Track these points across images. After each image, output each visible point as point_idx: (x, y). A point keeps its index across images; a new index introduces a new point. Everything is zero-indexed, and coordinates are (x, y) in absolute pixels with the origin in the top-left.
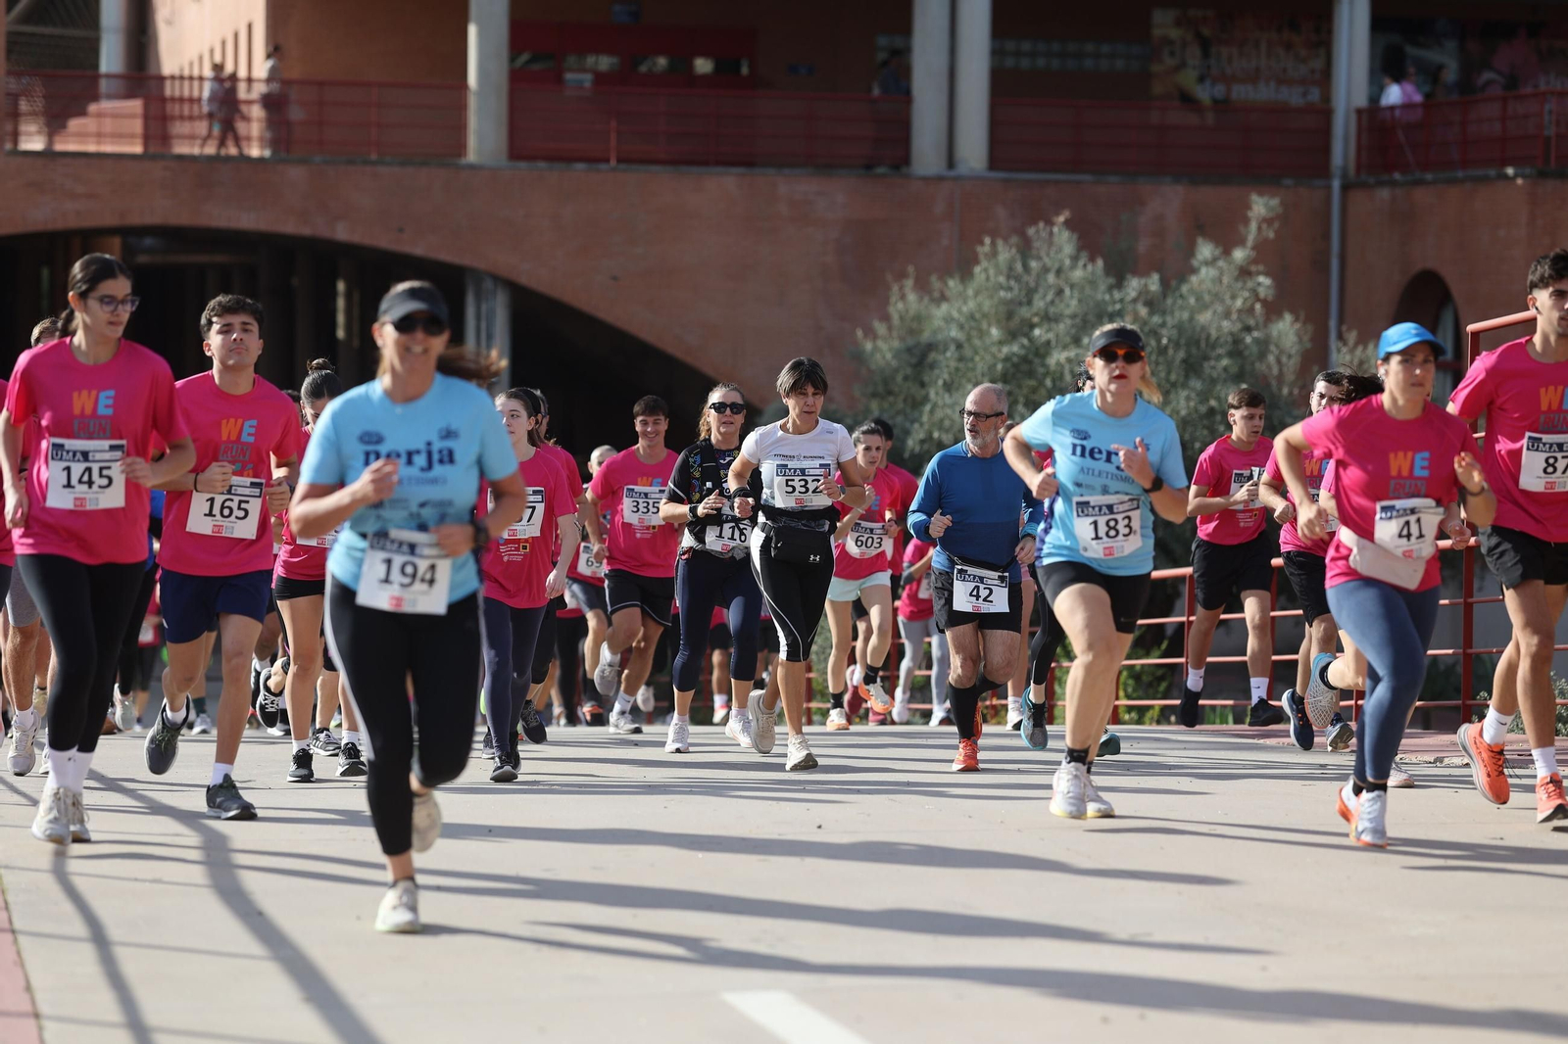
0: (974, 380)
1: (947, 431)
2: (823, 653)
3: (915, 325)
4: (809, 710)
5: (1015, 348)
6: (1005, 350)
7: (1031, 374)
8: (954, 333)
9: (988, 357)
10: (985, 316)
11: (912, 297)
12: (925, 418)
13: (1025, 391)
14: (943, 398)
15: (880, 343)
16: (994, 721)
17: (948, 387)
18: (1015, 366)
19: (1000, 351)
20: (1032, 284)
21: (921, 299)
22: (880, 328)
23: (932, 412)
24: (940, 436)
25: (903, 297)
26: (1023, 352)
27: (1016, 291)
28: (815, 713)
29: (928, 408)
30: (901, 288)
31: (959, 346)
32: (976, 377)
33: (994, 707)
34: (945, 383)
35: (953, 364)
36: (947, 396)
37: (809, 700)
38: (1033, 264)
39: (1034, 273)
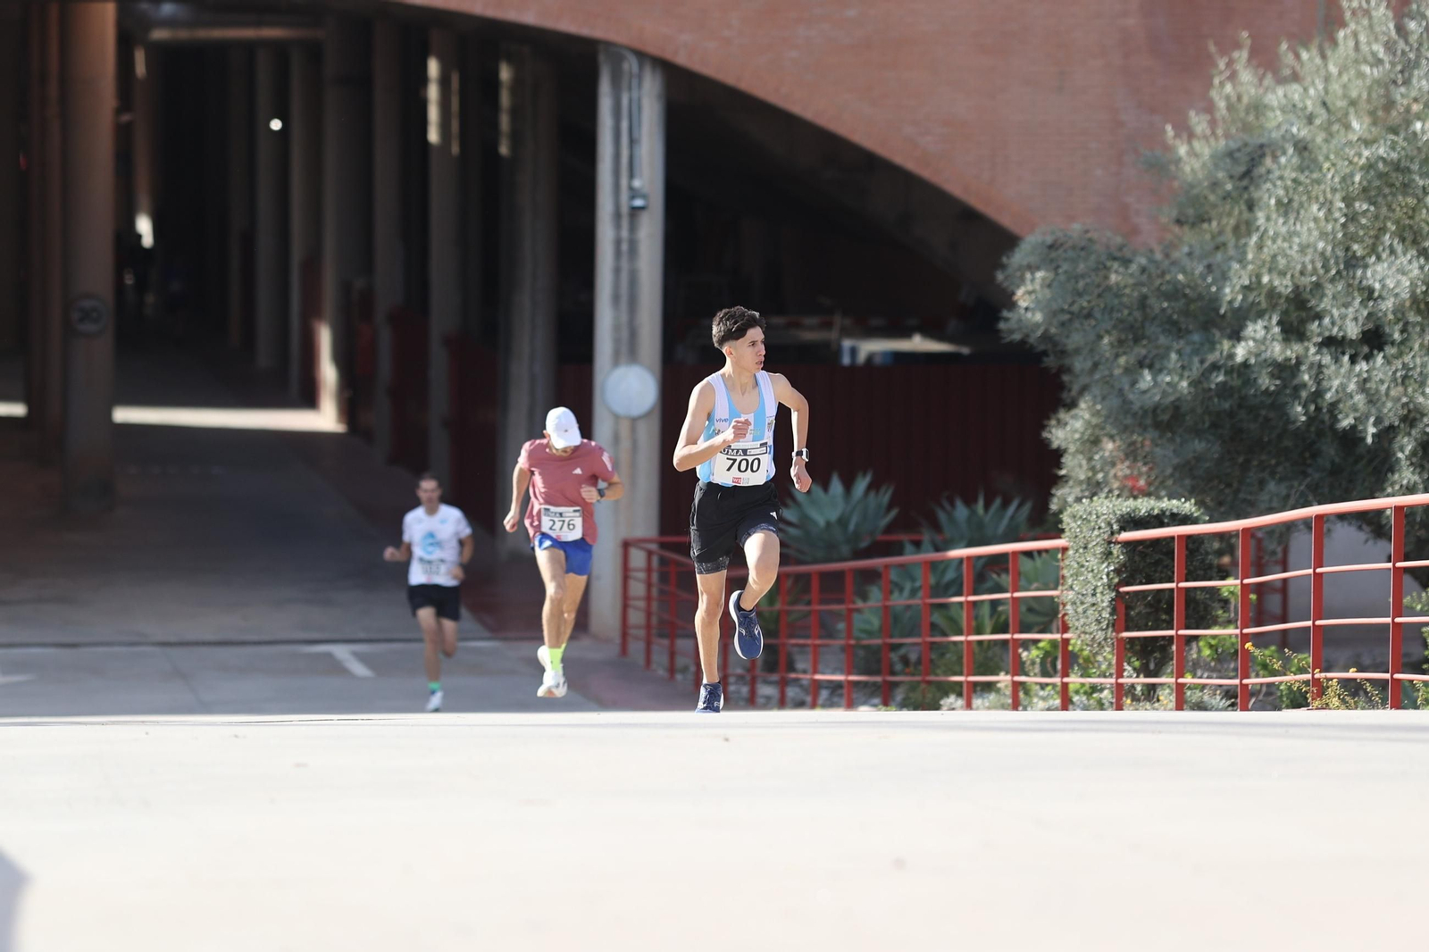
0: (1321, 200)
1: (1283, 274)
2: (1082, 603)
3: (1251, 118)
4: (1065, 686)
5: (1381, 151)
6: (1366, 153)
7: (1406, 187)
8: (1299, 130)
9: (1340, 163)
10: (1353, 103)
11: (1246, 76)
12: (1250, 256)
13: (1399, 213)
14: (1276, 223)
15: (1197, 145)
16: (1317, 703)
17: (1285, 207)
18: (1381, 175)
19: (1360, 155)
20: (1412, 56)
21: (1261, 80)
22: (1199, 123)
23: (1260, 247)
24: (1270, 281)
25: (1233, 77)
26: (1394, 155)
27: (1388, 66)
28: (1077, 692)
29: (1254, 238)
30: (1230, 64)
31: (1302, 148)
32: (1324, 192)
33: (1317, 682)
34: (1279, 202)
35: (1290, 174)
36: (1281, 221)
37: (1065, 674)
38: (1412, 25)
39: (1413, 38)
